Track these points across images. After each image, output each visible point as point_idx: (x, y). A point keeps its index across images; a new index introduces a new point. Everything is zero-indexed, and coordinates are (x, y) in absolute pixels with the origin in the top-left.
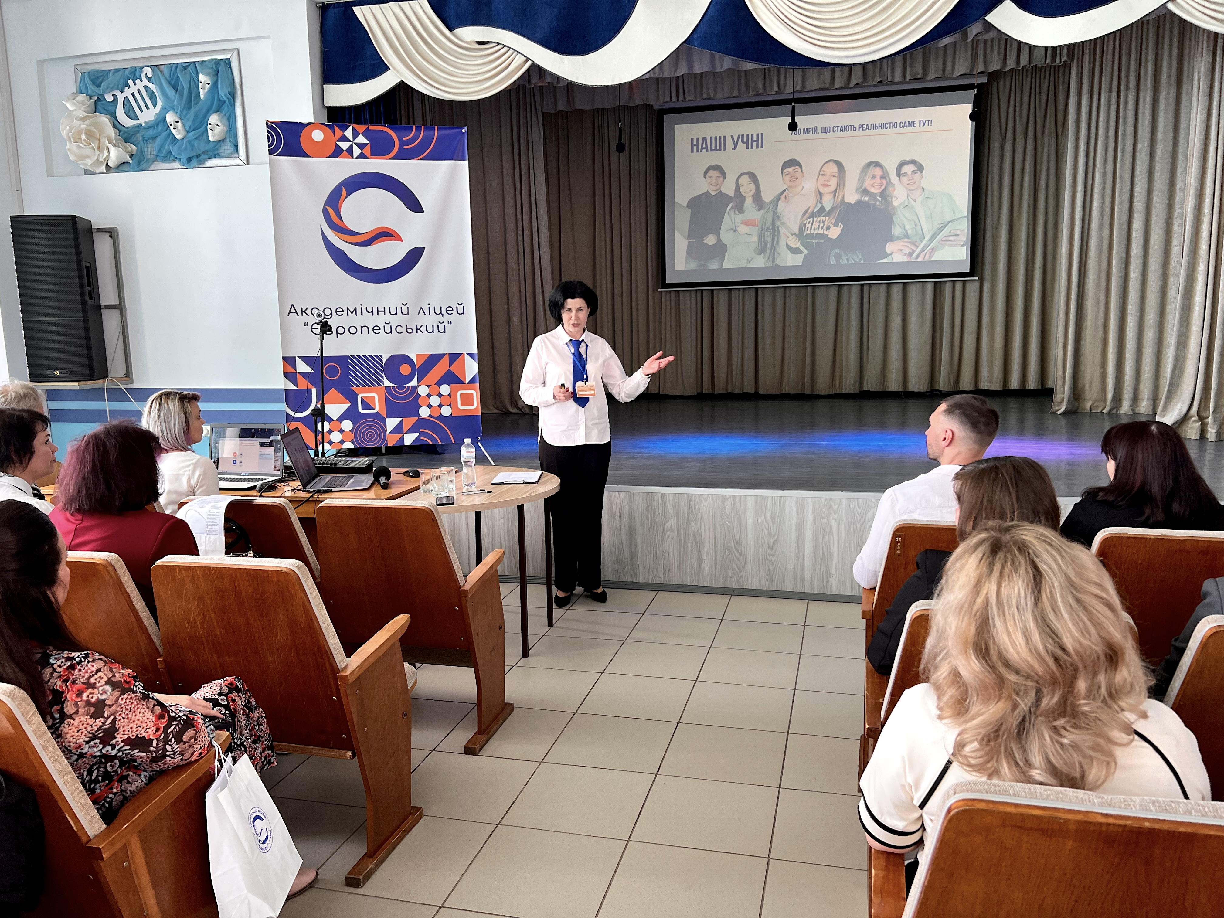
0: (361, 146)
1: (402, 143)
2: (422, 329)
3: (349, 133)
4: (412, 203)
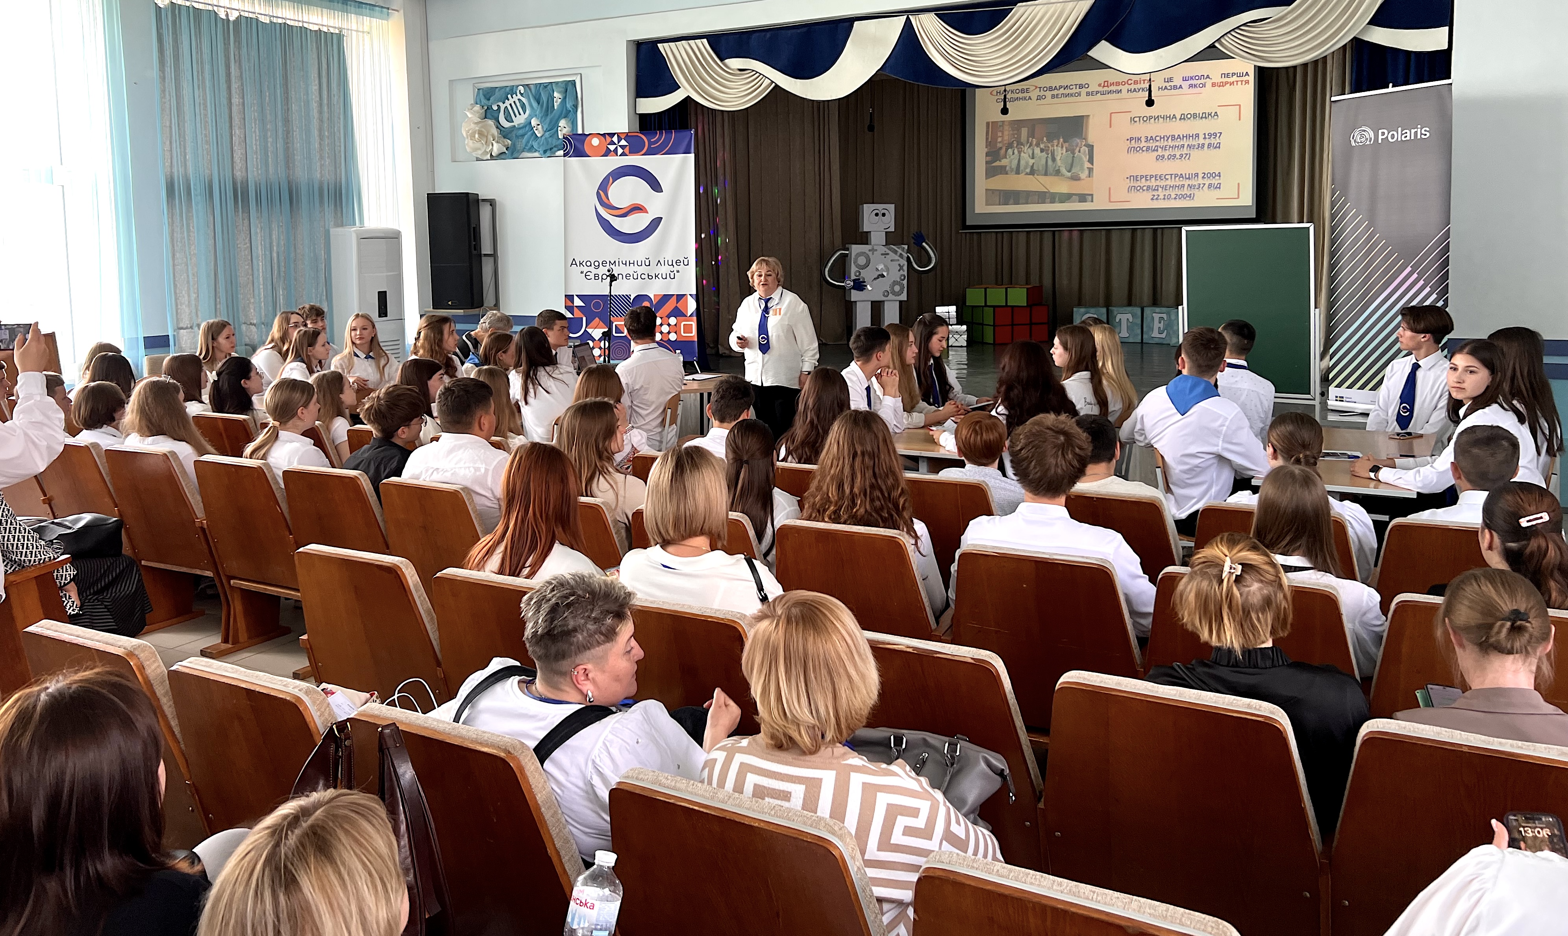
0: (622, 147)
1: (650, 143)
2: (660, 276)
3: (615, 139)
4: (655, 185)
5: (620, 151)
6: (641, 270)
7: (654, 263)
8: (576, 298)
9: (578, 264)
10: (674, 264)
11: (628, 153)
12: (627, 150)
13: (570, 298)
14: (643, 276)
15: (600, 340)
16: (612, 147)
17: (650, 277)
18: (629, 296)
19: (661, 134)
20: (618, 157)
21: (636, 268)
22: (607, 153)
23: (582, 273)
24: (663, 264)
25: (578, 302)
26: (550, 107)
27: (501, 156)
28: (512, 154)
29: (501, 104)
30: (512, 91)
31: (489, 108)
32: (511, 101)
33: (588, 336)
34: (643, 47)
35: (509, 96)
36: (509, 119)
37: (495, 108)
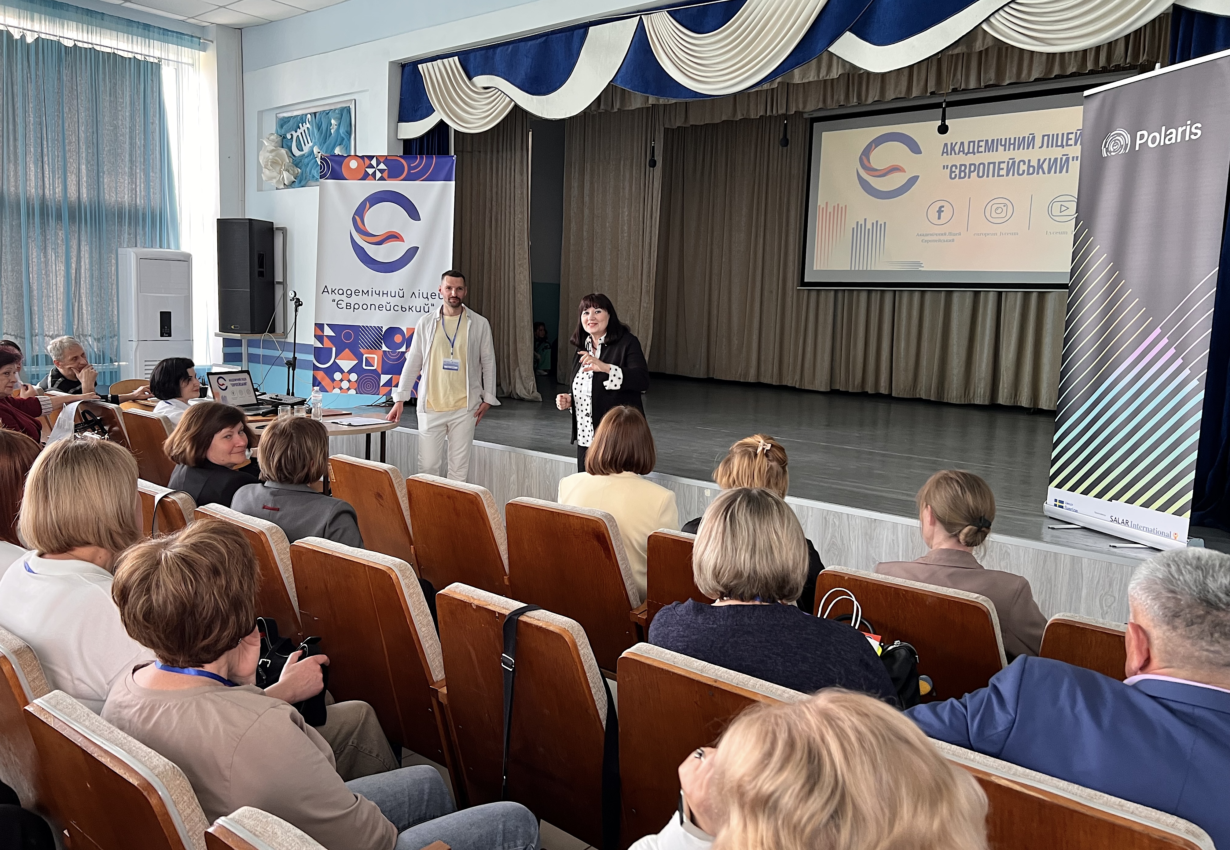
0: (381, 171)
1: (410, 168)
2: (414, 309)
3: (374, 162)
4: (413, 213)
5: (378, 175)
6: (393, 301)
7: (407, 295)
8: (326, 328)
9: (330, 292)
10: (429, 297)
11: (386, 178)
12: (385, 175)
13: (319, 327)
14: (396, 308)
15: (350, 372)
16: (370, 171)
17: (404, 309)
18: (380, 328)
19: (422, 158)
20: (376, 182)
21: (390, 299)
22: (366, 176)
23: (334, 301)
24: (417, 296)
25: (328, 332)
26: (328, 134)
27: (292, 185)
28: (300, 182)
29: (293, 133)
30: (302, 119)
31: (285, 137)
32: (302, 130)
33: (336, 368)
34: (406, 68)
35: (300, 125)
36: (300, 149)
37: (289, 137)
